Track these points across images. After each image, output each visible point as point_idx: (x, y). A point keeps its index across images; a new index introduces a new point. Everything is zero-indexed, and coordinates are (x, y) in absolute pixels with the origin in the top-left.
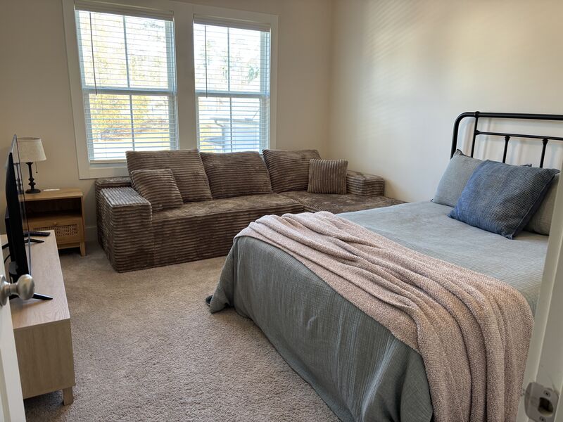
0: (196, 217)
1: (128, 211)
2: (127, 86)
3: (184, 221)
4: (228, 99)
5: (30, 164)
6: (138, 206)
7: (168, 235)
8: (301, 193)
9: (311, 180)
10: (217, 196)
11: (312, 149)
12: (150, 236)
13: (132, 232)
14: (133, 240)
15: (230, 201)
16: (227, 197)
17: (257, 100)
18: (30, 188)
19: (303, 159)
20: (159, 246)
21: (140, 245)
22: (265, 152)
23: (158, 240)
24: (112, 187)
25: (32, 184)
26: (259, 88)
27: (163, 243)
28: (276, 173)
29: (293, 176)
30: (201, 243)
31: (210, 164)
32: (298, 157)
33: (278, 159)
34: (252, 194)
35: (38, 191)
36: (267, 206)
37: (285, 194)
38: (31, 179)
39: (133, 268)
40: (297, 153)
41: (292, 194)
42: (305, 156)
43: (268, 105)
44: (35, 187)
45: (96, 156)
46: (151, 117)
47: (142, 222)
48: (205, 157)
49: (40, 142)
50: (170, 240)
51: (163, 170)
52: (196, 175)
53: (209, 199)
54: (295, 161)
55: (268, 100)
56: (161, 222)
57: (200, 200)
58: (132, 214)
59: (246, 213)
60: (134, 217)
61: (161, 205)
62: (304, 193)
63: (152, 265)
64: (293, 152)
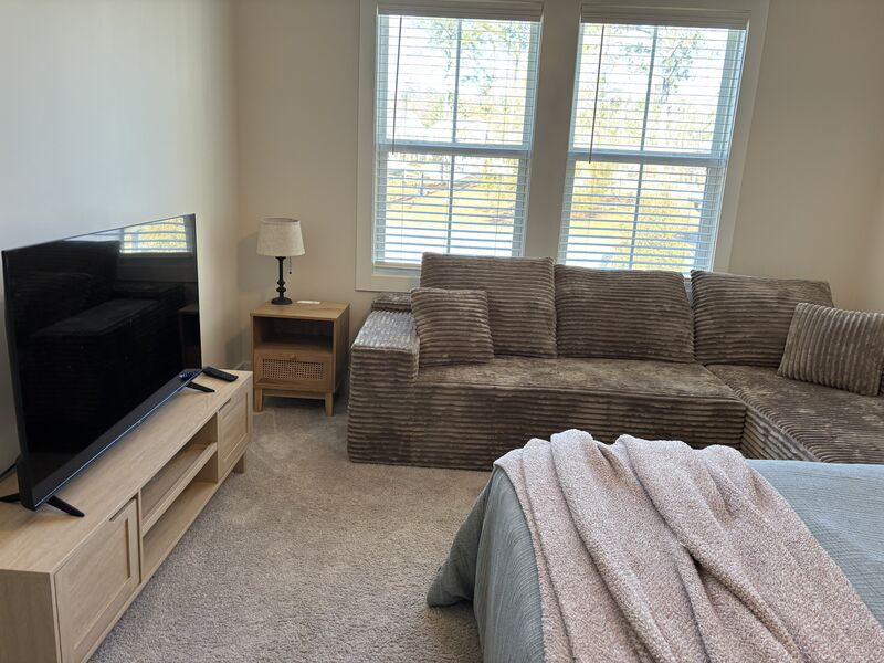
0: (495, 389)
1: (374, 359)
2: (451, 140)
3: (470, 393)
4: (637, 167)
5: (281, 259)
6: (392, 353)
7: (439, 414)
8: (759, 373)
9: (791, 349)
10: (566, 352)
11: (812, 279)
12: (407, 409)
13: (376, 397)
14: (378, 411)
15: (588, 367)
16: (588, 356)
17: (703, 170)
18: (277, 295)
19: (782, 299)
20: (423, 429)
21: (390, 421)
22: (696, 275)
23: (420, 418)
24: (391, 310)
25: (281, 290)
26: (708, 145)
27: (428, 426)
28: (707, 324)
29: (747, 332)
30: (499, 440)
31: (567, 289)
32: (770, 292)
33: (719, 294)
34: (643, 359)
35: (289, 302)
36: (655, 391)
37: (720, 369)
38: (281, 283)
39: (374, 459)
40: (770, 284)
41: (735, 372)
42: (788, 294)
43: (722, 180)
44: (286, 295)
45: (387, 255)
46: (617, 192)
47: (397, 382)
48: (563, 274)
49: (297, 227)
50: (442, 424)
51: (469, 291)
52: (532, 307)
53: (550, 356)
54: (760, 303)
55: (724, 170)
56: (429, 388)
57: (531, 354)
58: (380, 364)
59: (601, 400)
60: (384, 371)
61: (445, 356)
62: (767, 375)
63: (405, 460)
64: (760, 282)
